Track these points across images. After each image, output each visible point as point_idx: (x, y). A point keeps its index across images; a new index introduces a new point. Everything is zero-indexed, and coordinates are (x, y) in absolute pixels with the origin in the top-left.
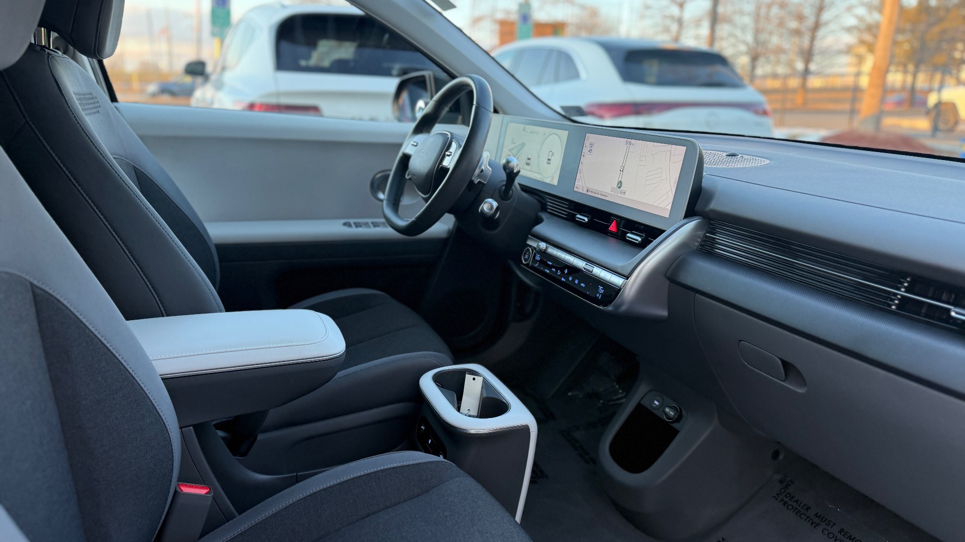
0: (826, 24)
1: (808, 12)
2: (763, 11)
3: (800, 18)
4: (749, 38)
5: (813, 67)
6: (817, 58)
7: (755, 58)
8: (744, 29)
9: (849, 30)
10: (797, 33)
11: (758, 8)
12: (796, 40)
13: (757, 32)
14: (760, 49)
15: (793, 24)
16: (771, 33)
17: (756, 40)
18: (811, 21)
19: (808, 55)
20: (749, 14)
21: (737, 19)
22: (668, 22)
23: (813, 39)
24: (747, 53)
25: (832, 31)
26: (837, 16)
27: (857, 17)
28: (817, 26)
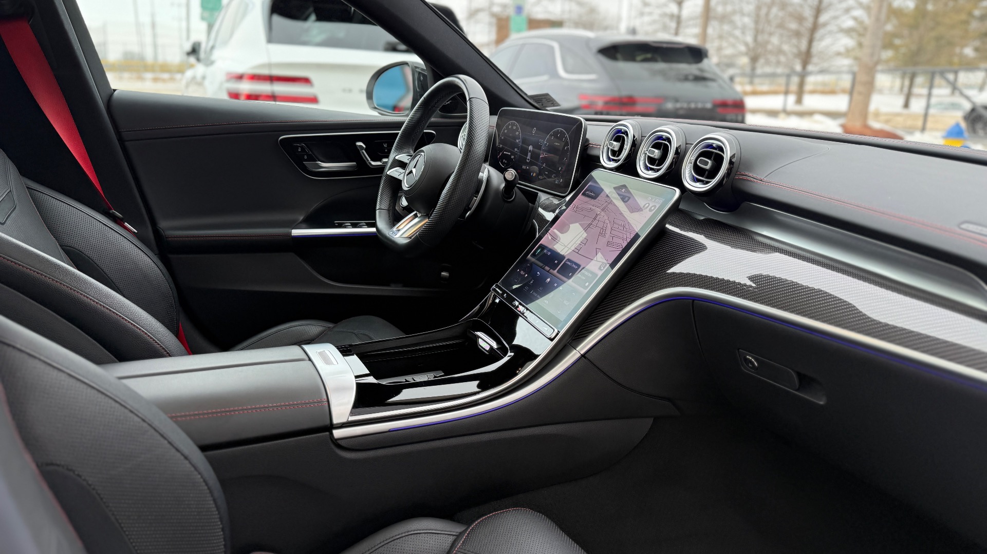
0: (825, 25)
1: (808, 13)
2: (764, 11)
3: (800, 19)
4: (749, 39)
5: (810, 68)
6: (815, 60)
7: (754, 60)
8: (744, 29)
9: (848, 32)
10: (797, 34)
11: (758, 8)
12: (794, 41)
13: (757, 32)
14: (760, 51)
15: (793, 26)
16: (771, 34)
17: (755, 40)
18: (809, 24)
19: (806, 57)
20: (749, 15)
21: (737, 18)
22: (666, 20)
23: (810, 42)
24: (746, 54)
25: (831, 32)
26: (836, 18)
27: (855, 19)
28: (815, 27)
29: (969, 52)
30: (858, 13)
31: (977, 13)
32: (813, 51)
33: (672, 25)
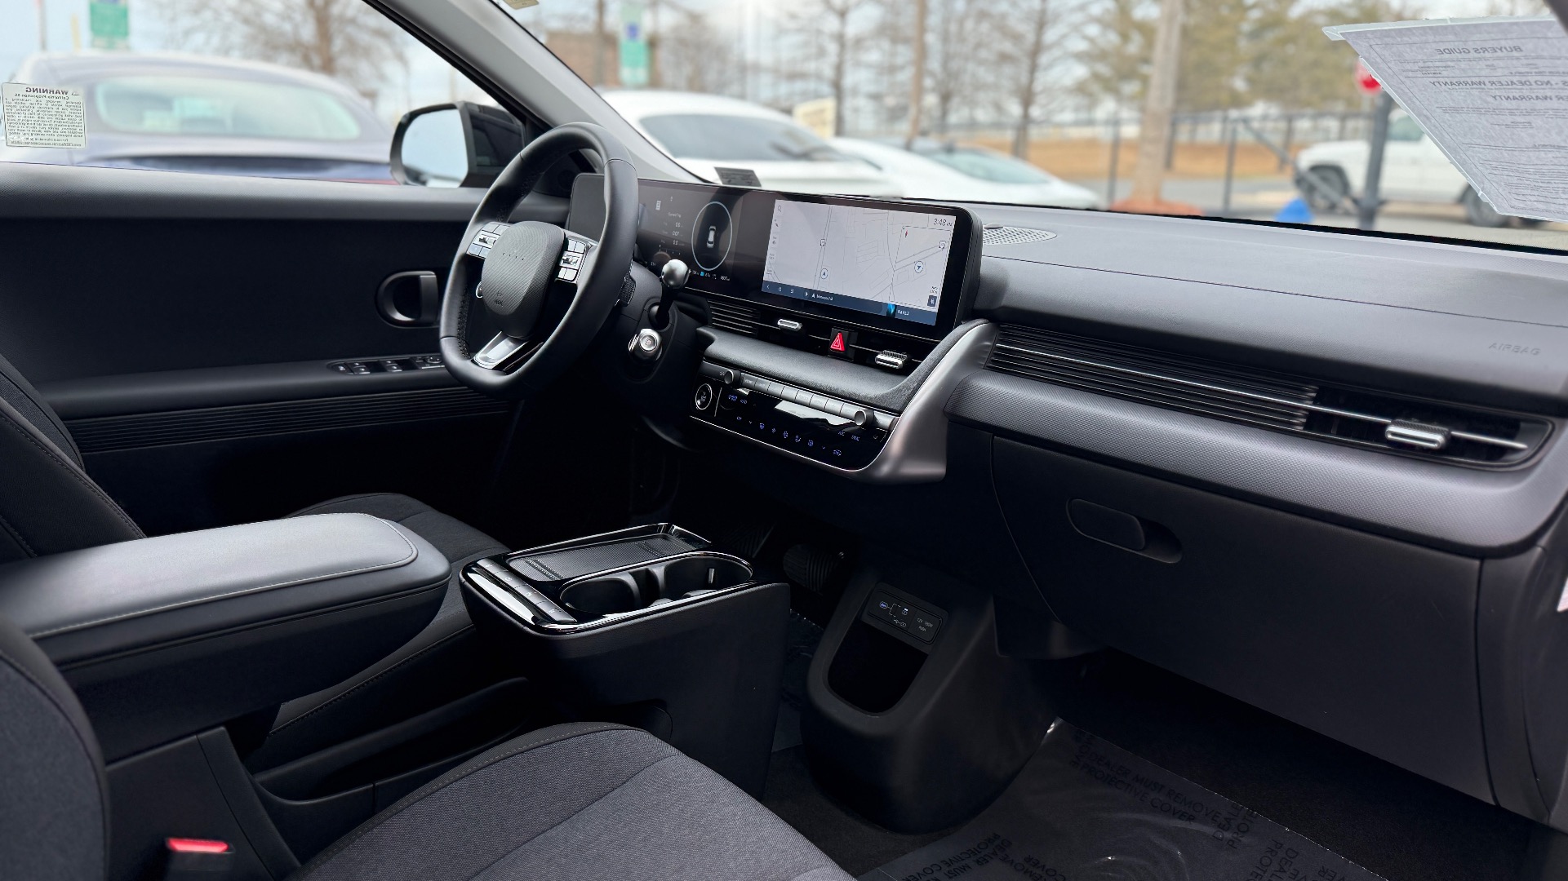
0: (1050, 47)
1: (1027, 30)
3: (1017, 38)
5: (1035, 112)
6: (1041, 99)
9: (1080, 57)
11: (947, 19)
12: (1009, 70)
13: (947, 57)
14: (952, 84)
15: (1001, 46)
17: (945, 68)
18: (1028, 44)
19: (1028, 95)
20: (933, 30)
22: (824, 41)
23: (1033, 69)
25: (1057, 59)
26: (1063, 37)
27: (1089, 39)
28: (1037, 50)
29: (1240, 84)
30: (1093, 30)
31: (1246, 27)
32: (1038, 86)
33: (832, 48)
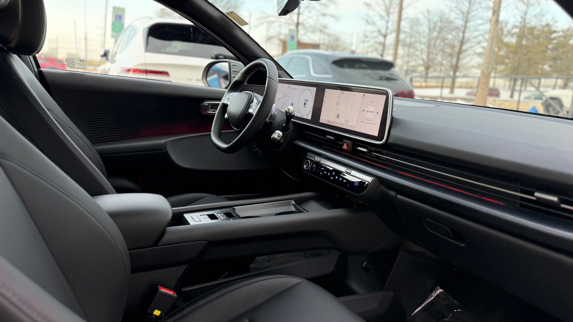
0: (465, 51)
1: (457, 44)
2: (432, 42)
3: (453, 47)
4: (425, 56)
5: (458, 74)
6: (461, 70)
7: (427, 68)
8: (422, 51)
9: (479, 54)
10: (451, 55)
11: (429, 40)
12: (449, 59)
13: (429, 53)
14: (431, 63)
15: (449, 50)
16: (436, 54)
17: (428, 57)
18: (457, 50)
19: (456, 68)
20: (424, 44)
21: (418, 45)
22: (377, 45)
23: (458, 59)
24: (423, 65)
25: (469, 55)
26: (472, 47)
27: (483, 48)
28: (460, 52)
29: (546, 67)
30: (485, 44)
31: (550, 46)
32: (459, 64)
33: (380, 48)
